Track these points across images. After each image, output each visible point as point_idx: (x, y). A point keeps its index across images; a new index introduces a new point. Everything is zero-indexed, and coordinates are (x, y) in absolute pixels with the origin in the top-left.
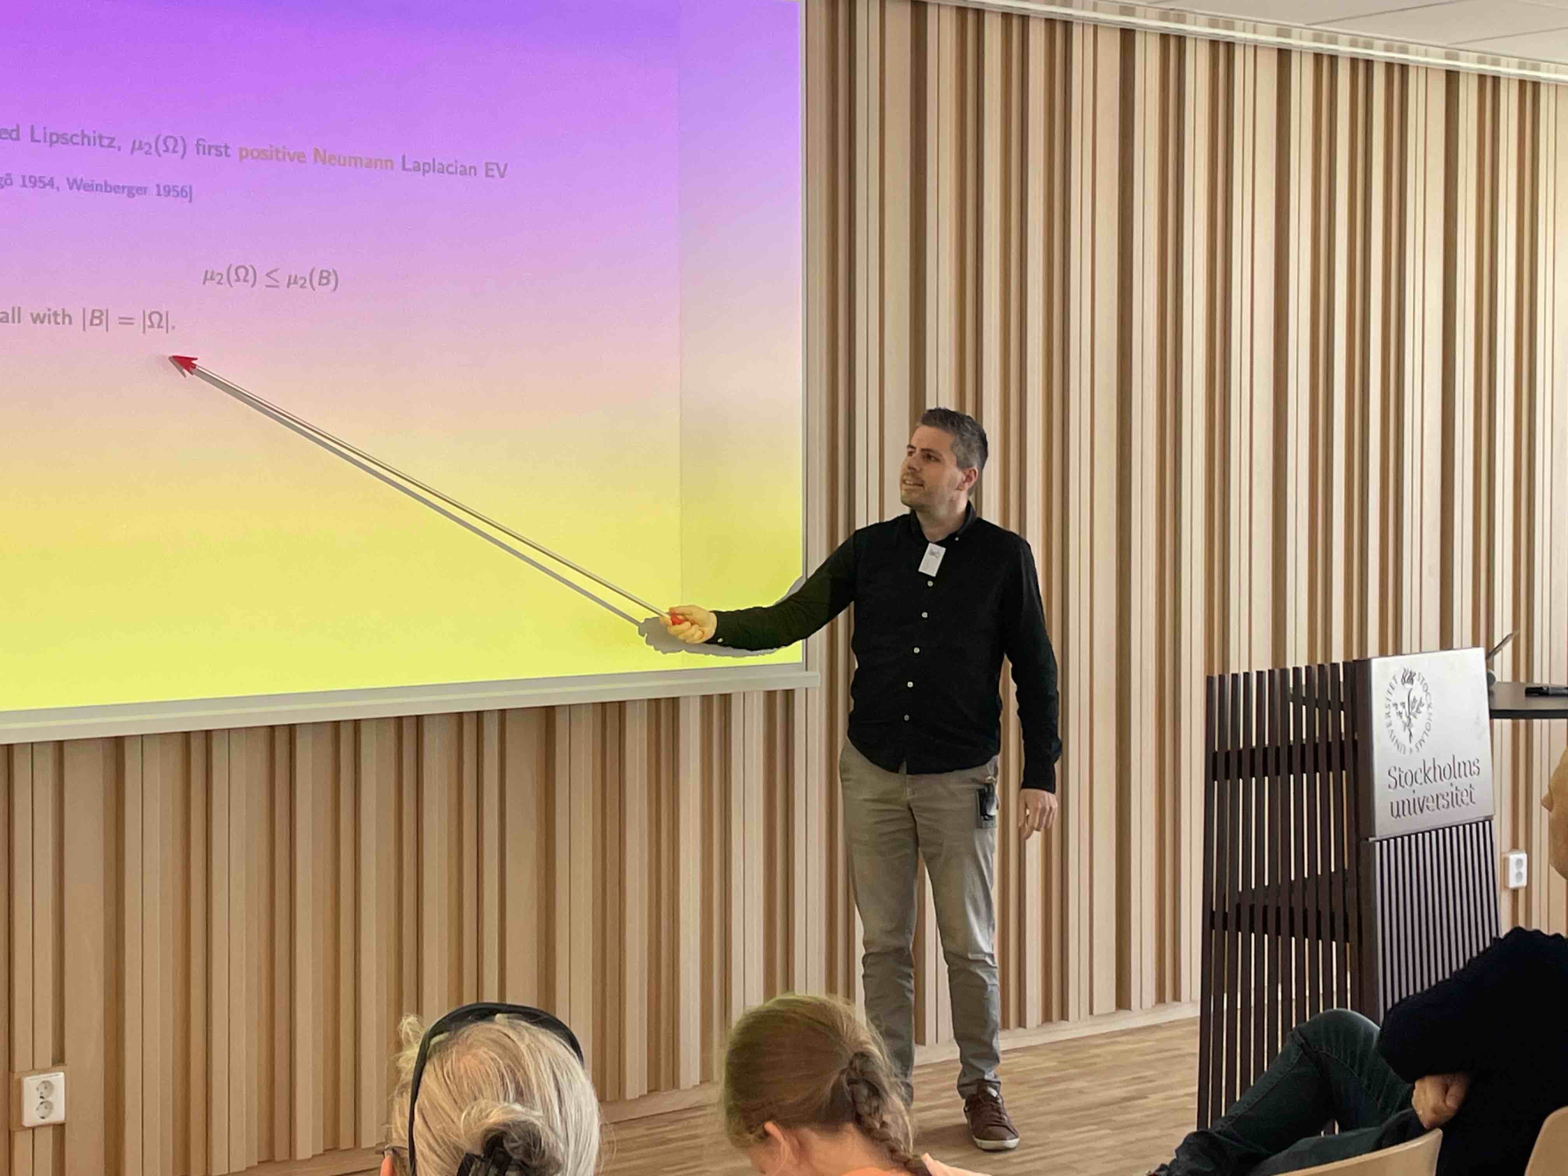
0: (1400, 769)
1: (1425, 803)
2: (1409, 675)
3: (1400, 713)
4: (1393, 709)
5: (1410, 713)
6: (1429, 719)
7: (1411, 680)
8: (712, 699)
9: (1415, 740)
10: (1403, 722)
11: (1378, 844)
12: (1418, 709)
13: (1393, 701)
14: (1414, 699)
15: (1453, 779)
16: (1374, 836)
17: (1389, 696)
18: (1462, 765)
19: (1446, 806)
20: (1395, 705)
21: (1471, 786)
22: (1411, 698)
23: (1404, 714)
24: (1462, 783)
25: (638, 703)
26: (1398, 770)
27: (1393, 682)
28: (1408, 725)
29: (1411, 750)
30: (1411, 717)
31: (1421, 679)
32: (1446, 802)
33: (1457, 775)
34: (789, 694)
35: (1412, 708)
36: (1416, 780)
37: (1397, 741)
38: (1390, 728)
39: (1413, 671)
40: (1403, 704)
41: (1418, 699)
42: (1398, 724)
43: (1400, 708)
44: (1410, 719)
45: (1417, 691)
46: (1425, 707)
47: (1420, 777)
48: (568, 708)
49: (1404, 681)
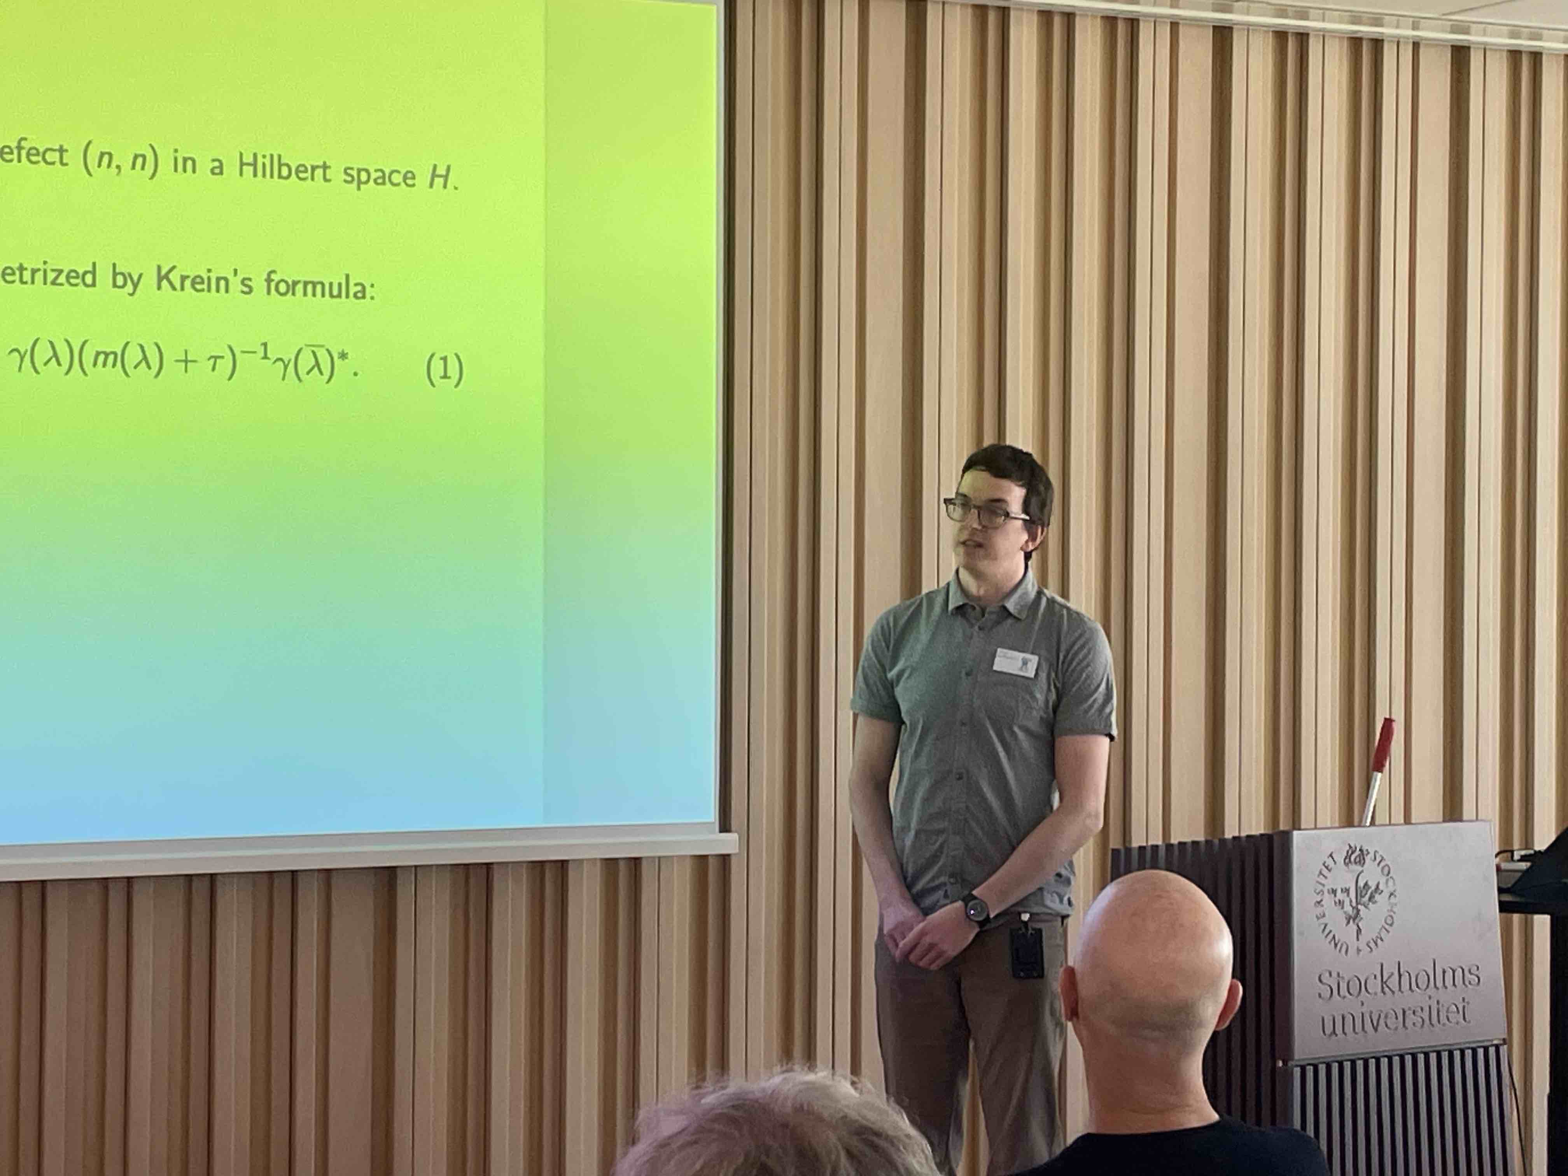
0: (1338, 974)
1: (1382, 1022)
2: (1358, 852)
3: (1341, 903)
4: (1328, 900)
5: (1357, 904)
6: (1392, 911)
7: (1361, 860)
8: (617, 864)
9: (1366, 936)
10: (1345, 913)
11: (1297, 1072)
12: (1370, 899)
13: (1329, 886)
14: (1366, 884)
15: (1431, 991)
16: (1293, 1059)
17: (1322, 879)
18: (1449, 974)
19: (1419, 1025)
20: (1334, 892)
21: (1464, 999)
22: (1361, 884)
23: (1347, 903)
24: (1449, 997)
25: (510, 865)
26: (1334, 974)
27: (1330, 862)
28: (1354, 917)
29: (1359, 950)
30: (1360, 907)
31: (1378, 859)
32: (1420, 1020)
33: (1439, 984)
34: (725, 859)
35: (1362, 897)
36: (1366, 988)
37: (1334, 937)
38: (1322, 921)
39: (1364, 848)
40: (1347, 891)
41: (1373, 885)
42: (1336, 918)
43: (1340, 896)
44: (1358, 911)
45: (1371, 874)
46: (1386, 894)
47: (1375, 986)
48: (413, 869)
49: (1347, 860)
